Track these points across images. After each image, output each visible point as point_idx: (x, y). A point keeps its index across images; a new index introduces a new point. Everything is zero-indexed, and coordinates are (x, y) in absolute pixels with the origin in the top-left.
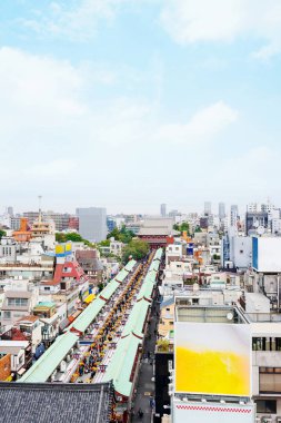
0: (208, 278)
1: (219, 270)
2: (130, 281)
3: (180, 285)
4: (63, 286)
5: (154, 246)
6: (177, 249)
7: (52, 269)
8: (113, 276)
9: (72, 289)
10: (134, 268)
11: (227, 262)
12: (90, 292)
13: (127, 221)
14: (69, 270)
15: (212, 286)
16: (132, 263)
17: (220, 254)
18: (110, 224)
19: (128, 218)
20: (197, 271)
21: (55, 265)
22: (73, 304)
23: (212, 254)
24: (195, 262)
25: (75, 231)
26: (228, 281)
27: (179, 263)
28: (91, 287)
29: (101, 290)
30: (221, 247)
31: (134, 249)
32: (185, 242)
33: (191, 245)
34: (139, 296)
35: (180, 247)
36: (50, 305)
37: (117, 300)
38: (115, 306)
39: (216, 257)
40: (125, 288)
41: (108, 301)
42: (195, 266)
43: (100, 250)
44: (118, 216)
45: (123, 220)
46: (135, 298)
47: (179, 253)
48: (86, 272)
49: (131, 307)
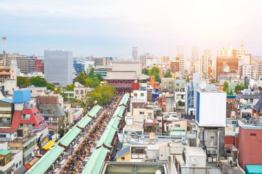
0: (170, 125)
1: (182, 116)
2: (92, 127)
3: (140, 133)
4: (20, 133)
5: (121, 91)
6: (142, 95)
7: (9, 116)
8: (76, 122)
9: (29, 137)
10: (98, 114)
11: (190, 109)
12: (50, 139)
13: (95, 65)
14: (28, 116)
15: (172, 134)
16: (97, 108)
17: (185, 100)
18: (79, 67)
19: (98, 61)
20: (160, 118)
21: (13, 112)
22: (30, 151)
23: (177, 101)
24: (158, 108)
25: (40, 74)
26: (189, 129)
27: (142, 110)
28: (51, 133)
29: (61, 136)
30: (185, 93)
31: (99, 95)
32: (151, 87)
33: (157, 90)
34: (99, 143)
35: (145, 93)
36: (5, 152)
37: (76, 147)
38: (74, 154)
39: (181, 104)
40: (87, 135)
41: (67, 149)
42: (158, 113)
43: (64, 95)
44: (88, 59)
45: (93, 63)
46: (95, 145)
47: (144, 99)
48: (46, 118)
49: (90, 154)
